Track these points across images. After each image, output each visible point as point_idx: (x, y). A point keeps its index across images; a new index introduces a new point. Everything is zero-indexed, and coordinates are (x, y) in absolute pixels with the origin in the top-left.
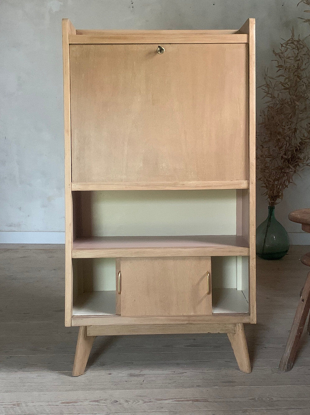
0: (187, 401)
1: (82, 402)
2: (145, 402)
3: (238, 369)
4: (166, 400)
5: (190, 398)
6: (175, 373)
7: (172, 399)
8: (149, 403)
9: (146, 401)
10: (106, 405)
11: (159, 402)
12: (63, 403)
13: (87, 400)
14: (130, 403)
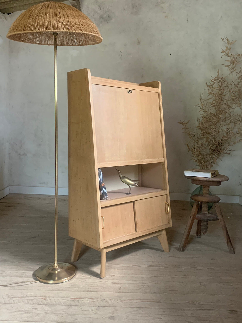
0: (148, 301)
1: (83, 299)
2: (122, 301)
4: (134, 300)
6: (140, 283)
7: (138, 300)
8: (124, 302)
9: (122, 300)
10: (98, 301)
11: (130, 301)
12: (72, 299)
13: (86, 298)
14: (113, 301)
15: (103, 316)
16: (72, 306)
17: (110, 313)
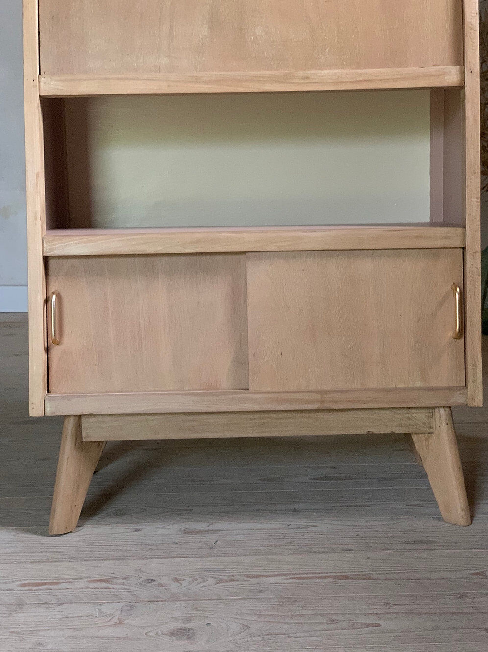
0: (320, 578)
1: (70, 582)
2: (220, 581)
3: (441, 519)
4: (270, 576)
5: (327, 573)
6: (291, 527)
7: (284, 575)
8: (231, 583)
9: (222, 580)
10: (127, 587)
11: (254, 581)
12: (24, 585)
13: (81, 579)
14: (184, 584)
15: (150, 629)
16: (26, 606)
17: (176, 619)
